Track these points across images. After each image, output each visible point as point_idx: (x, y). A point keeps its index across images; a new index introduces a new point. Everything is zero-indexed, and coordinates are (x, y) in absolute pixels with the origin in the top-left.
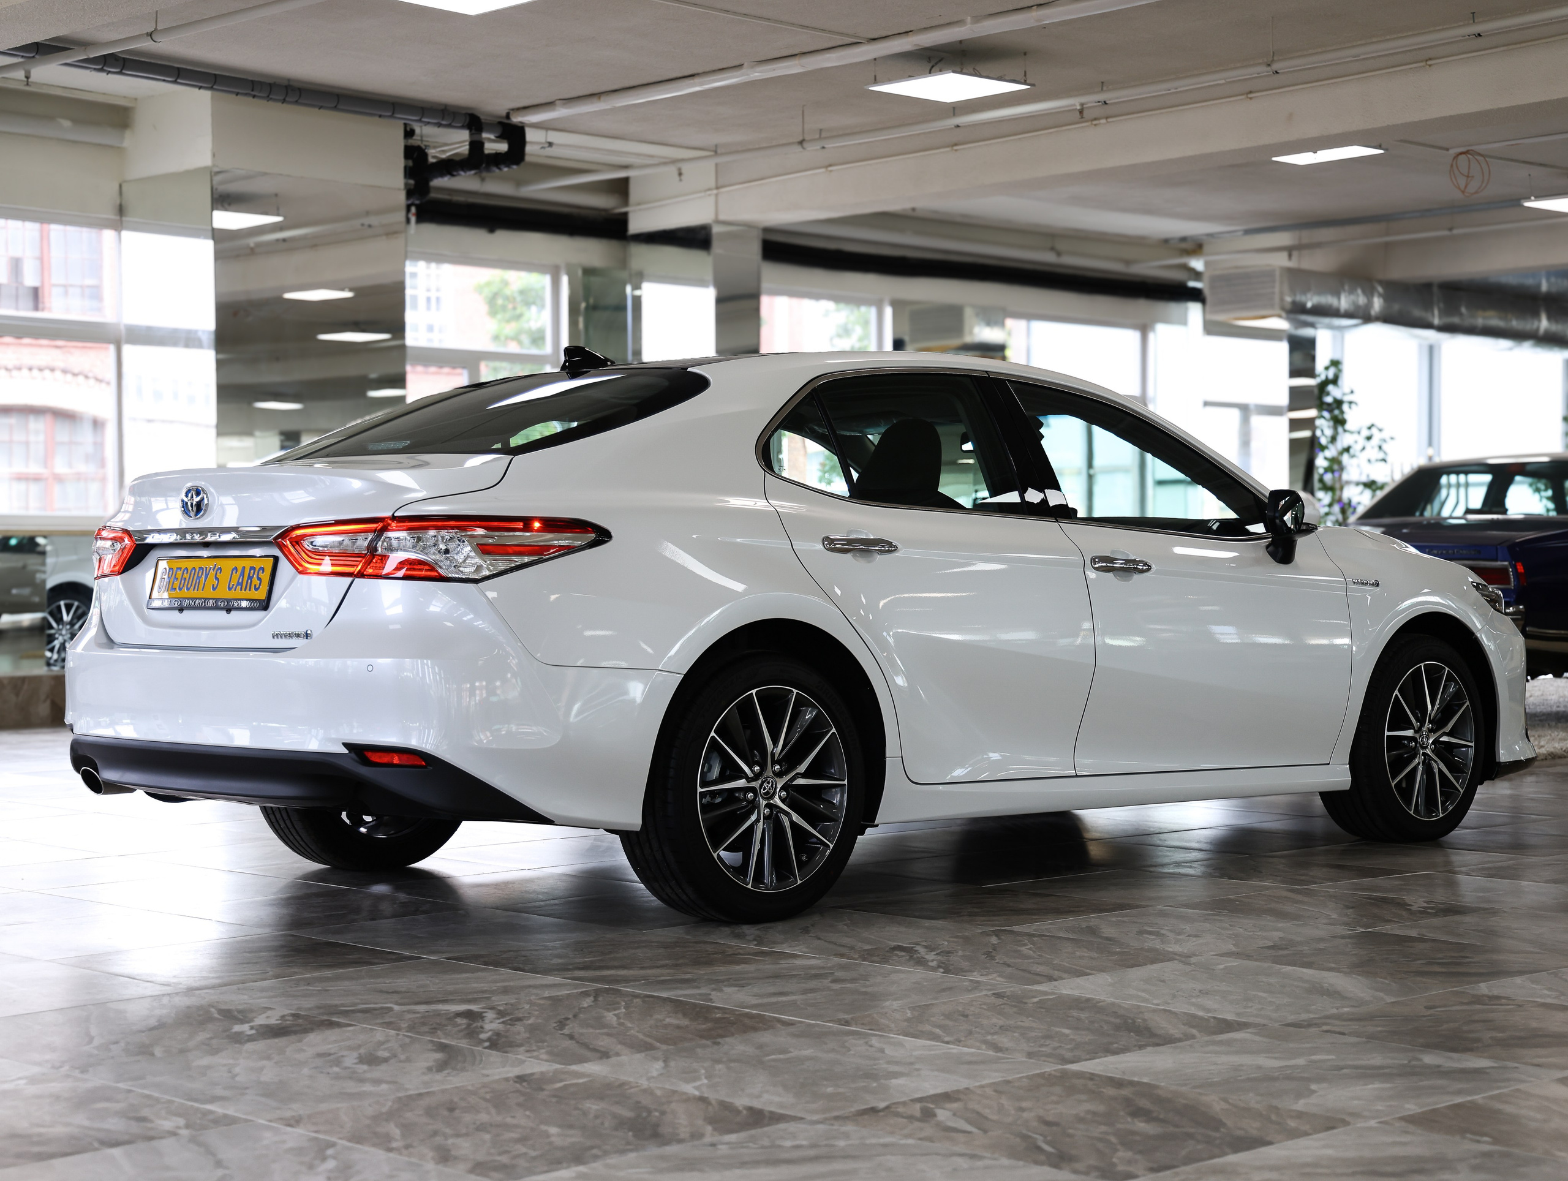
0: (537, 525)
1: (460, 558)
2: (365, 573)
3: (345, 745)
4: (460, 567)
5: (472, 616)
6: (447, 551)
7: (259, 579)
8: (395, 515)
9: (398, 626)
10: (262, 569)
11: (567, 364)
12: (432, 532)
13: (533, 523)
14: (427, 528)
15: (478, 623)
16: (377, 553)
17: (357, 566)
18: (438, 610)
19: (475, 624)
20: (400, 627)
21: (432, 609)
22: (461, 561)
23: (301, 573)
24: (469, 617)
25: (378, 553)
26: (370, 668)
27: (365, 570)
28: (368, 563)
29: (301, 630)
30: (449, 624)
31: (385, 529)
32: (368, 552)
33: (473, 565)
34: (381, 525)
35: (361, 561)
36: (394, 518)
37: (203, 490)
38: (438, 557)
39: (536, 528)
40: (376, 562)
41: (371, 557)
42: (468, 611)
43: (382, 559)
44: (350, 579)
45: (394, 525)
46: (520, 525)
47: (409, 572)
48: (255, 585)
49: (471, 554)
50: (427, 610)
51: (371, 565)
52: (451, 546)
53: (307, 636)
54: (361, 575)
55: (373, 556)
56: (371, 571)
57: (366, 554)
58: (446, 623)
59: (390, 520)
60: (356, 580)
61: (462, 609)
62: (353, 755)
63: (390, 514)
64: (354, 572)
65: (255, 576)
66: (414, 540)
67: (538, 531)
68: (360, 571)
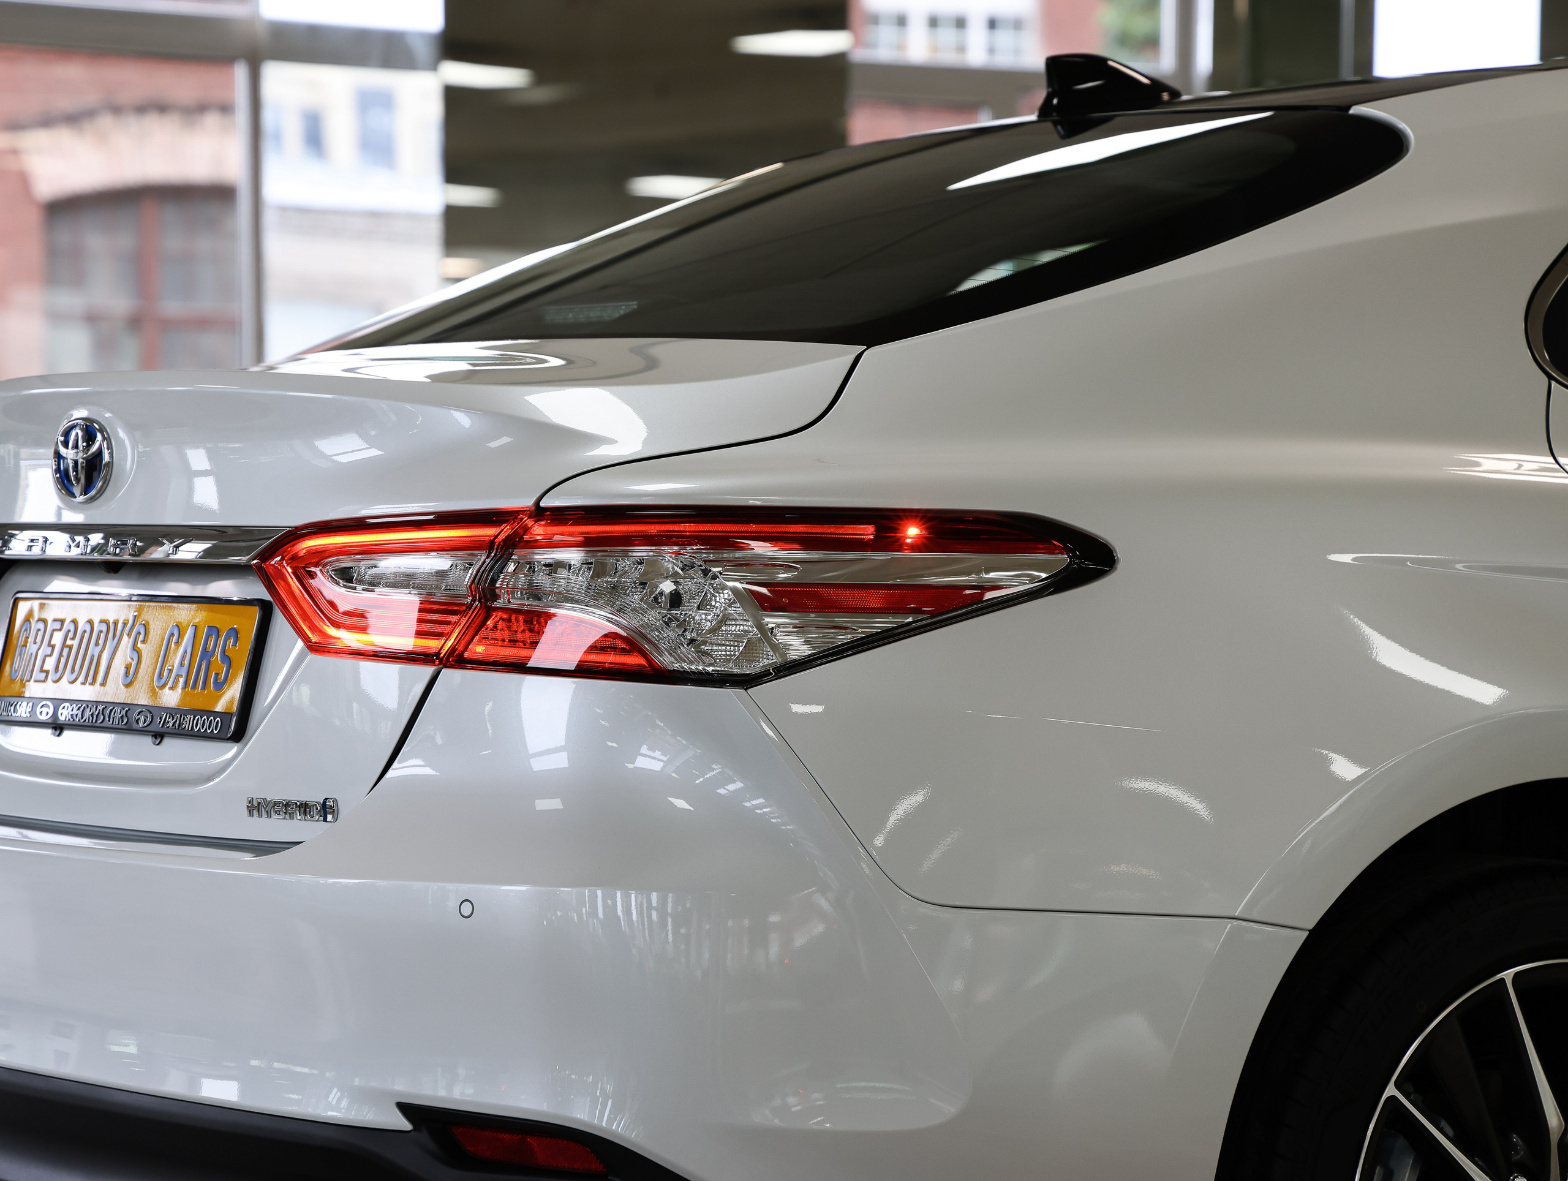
0: (913, 531)
1: (705, 619)
2: (466, 655)
3: (405, 1108)
4: (705, 643)
5: (739, 785)
6: (676, 599)
7: (227, 659)
8: (542, 504)
9: (555, 804)
10: (235, 633)
11: (1055, 101)
12: (641, 552)
13: (906, 526)
14: (627, 541)
15: (754, 802)
16: (496, 604)
17: (448, 635)
18: (657, 766)
19: (748, 804)
20: (560, 806)
21: (641, 762)
22: (707, 626)
23: (314, 648)
24: (732, 787)
25: (500, 603)
26: (467, 909)
27: (466, 648)
28: (476, 629)
29: (315, 797)
30: (681, 804)
31: (516, 542)
32: (474, 600)
33: (738, 638)
34: (506, 530)
35: (456, 624)
36: (539, 513)
37: (102, 430)
38: (653, 617)
39: (909, 541)
40: (495, 627)
41: (483, 614)
42: (731, 773)
43: (509, 620)
44: (428, 671)
45: (539, 531)
46: (868, 532)
47: (592, 657)
48: (217, 675)
49: (731, 611)
50: (630, 766)
51: (483, 633)
52: (688, 585)
53: (326, 810)
54: (457, 660)
55: (488, 612)
56: (480, 649)
57: (469, 606)
58: (674, 800)
59: (530, 517)
60: (445, 672)
61: (717, 769)
62: (424, 1137)
63: (528, 502)
64: (439, 653)
65: (218, 652)
66: (589, 569)
67: (914, 548)
68: (453, 649)
